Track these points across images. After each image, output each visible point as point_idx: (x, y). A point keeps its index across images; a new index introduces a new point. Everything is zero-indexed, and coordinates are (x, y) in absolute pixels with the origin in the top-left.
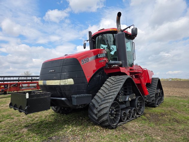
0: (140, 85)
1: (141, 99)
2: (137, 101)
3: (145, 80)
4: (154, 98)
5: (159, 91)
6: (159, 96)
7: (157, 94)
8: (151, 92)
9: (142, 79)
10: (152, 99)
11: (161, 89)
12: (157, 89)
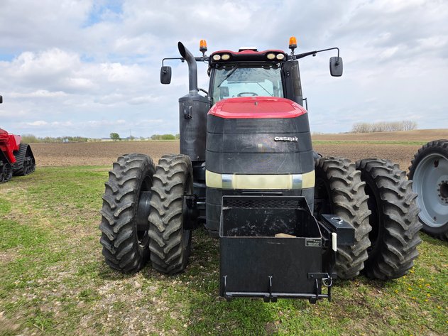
0: (7, 152)
1: (8, 166)
2: (4, 168)
3: (12, 147)
4: (22, 166)
5: (29, 159)
6: (29, 165)
7: (25, 162)
8: (20, 160)
9: (8, 146)
10: (21, 167)
11: (32, 156)
12: (26, 156)
